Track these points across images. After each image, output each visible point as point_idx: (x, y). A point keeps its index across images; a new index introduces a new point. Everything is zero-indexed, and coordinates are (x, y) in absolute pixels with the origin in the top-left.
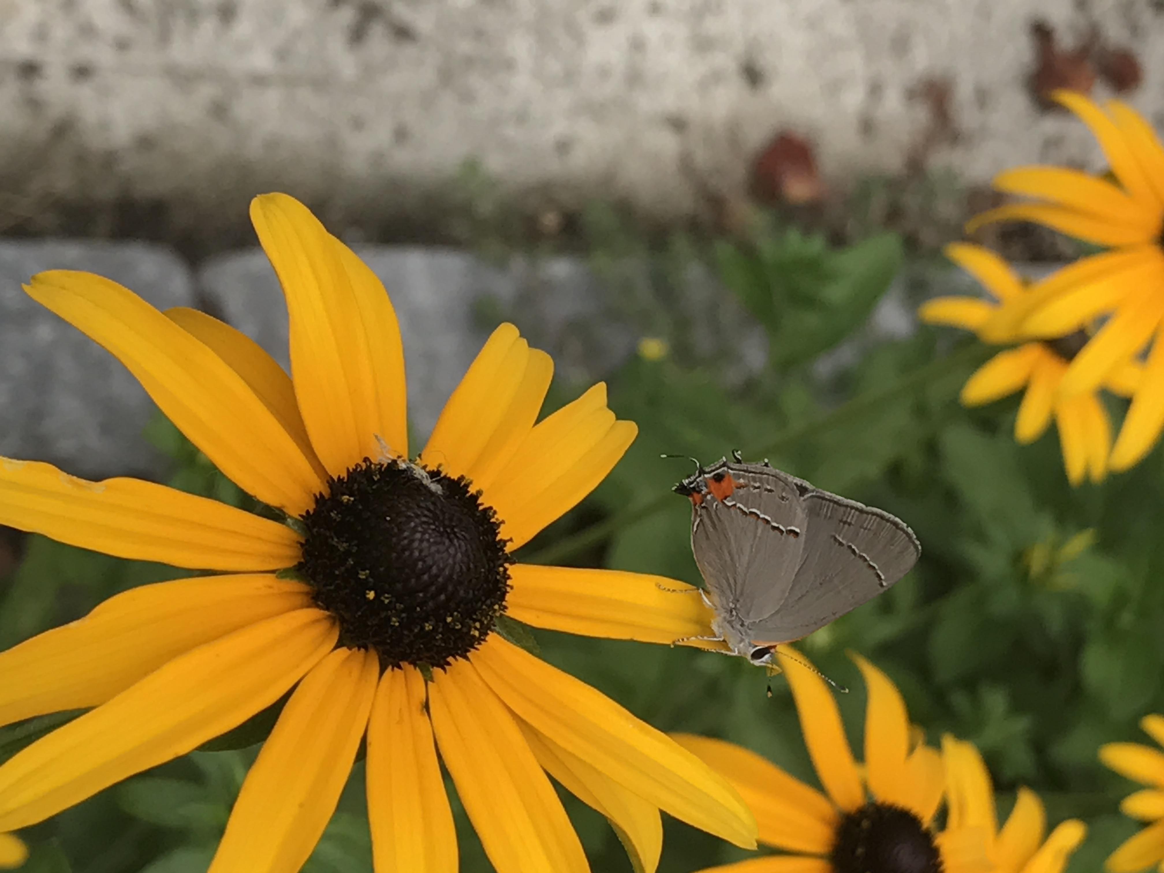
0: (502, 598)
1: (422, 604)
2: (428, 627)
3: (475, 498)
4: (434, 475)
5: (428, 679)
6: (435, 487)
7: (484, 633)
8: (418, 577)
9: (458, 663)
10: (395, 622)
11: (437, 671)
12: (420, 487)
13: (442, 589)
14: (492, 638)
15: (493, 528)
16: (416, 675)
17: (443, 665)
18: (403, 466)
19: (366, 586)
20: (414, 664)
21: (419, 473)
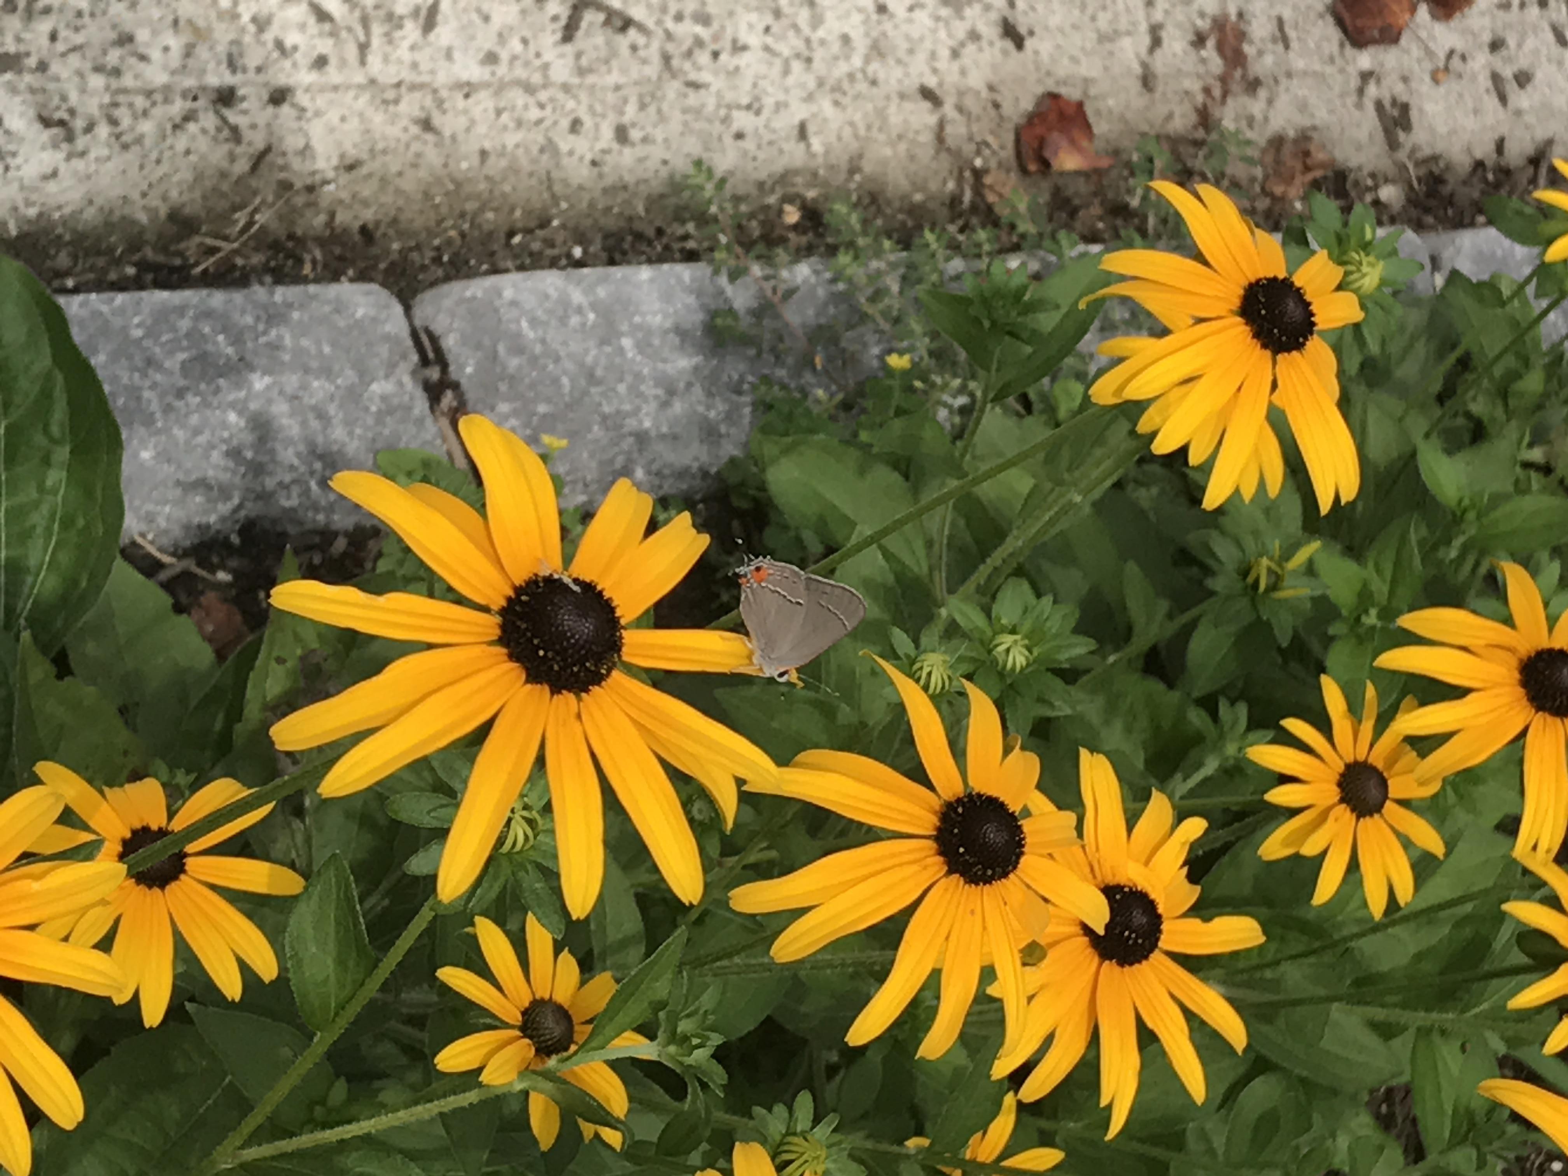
0: (620, 650)
1: (572, 656)
2: (575, 669)
3: (601, 592)
4: (576, 581)
5: (579, 699)
6: (576, 588)
7: (609, 671)
8: (568, 639)
9: (595, 689)
10: (556, 667)
11: (583, 695)
12: (566, 587)
13: (583, 647)
14: (615, 673)
15: (612, 610)
16: (571, 697)
17: (587, 691)
18: (556, 576)
19: (538, 648)
20: (570, 691)
21: (567, 580)
